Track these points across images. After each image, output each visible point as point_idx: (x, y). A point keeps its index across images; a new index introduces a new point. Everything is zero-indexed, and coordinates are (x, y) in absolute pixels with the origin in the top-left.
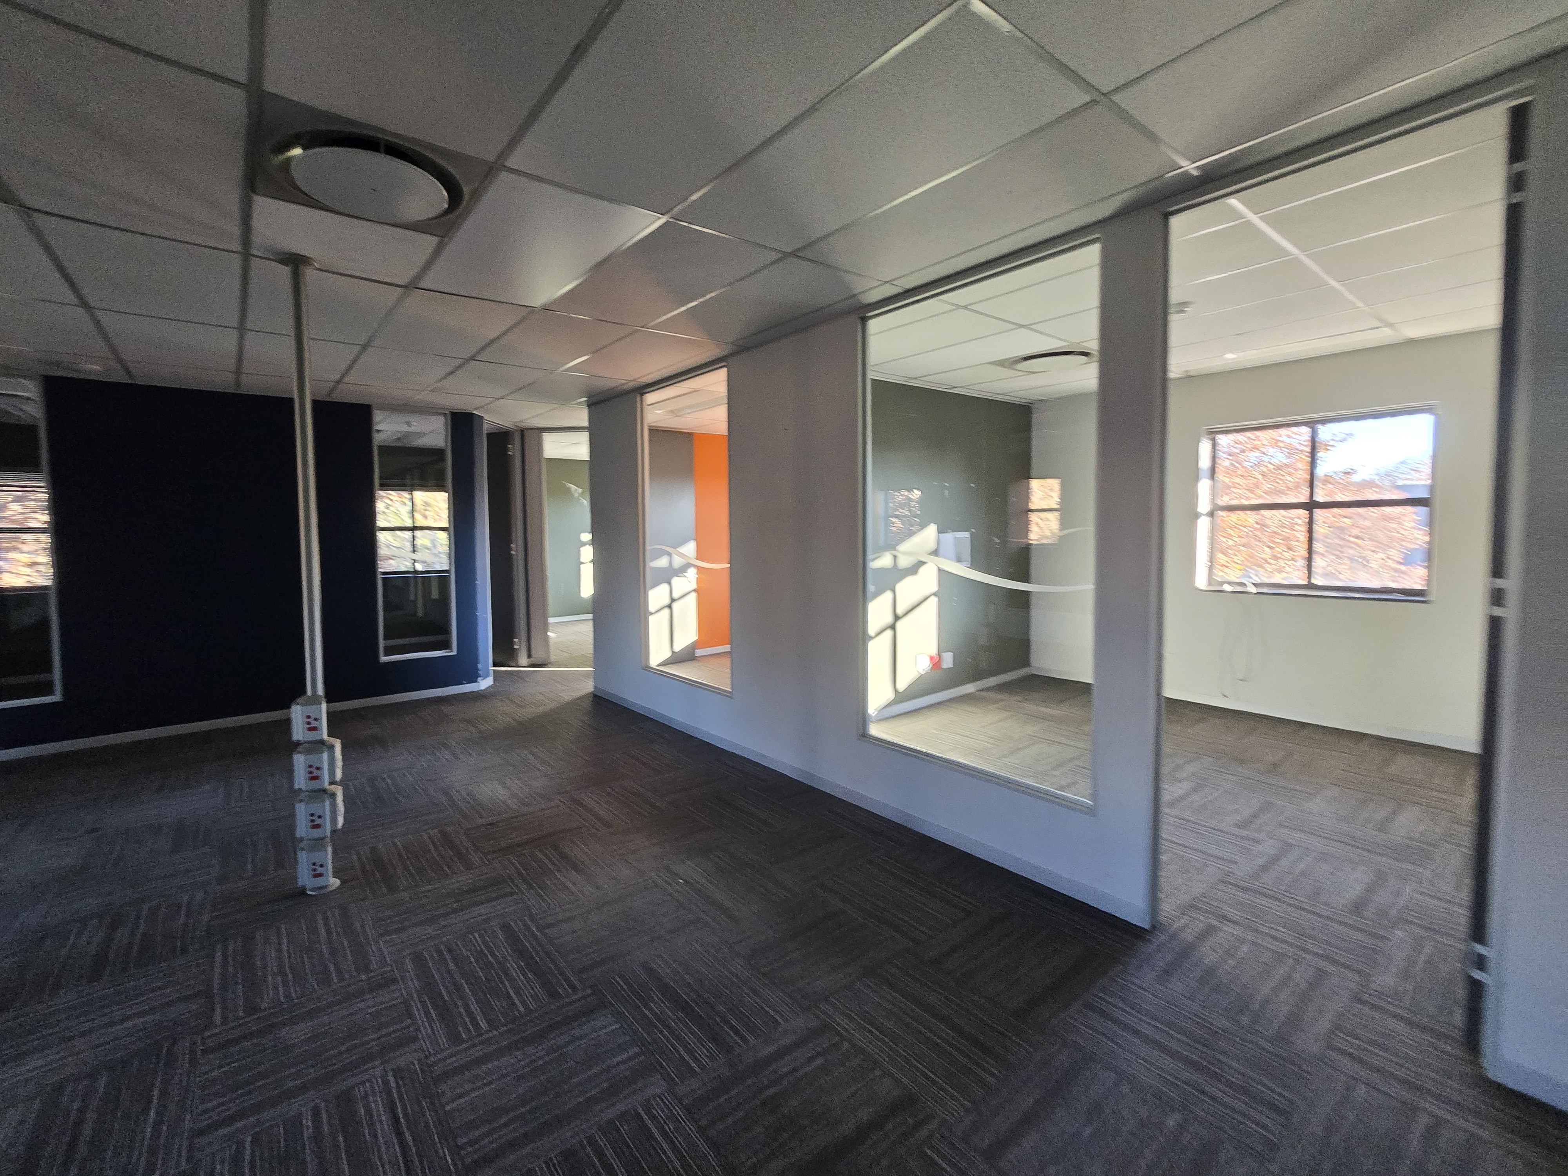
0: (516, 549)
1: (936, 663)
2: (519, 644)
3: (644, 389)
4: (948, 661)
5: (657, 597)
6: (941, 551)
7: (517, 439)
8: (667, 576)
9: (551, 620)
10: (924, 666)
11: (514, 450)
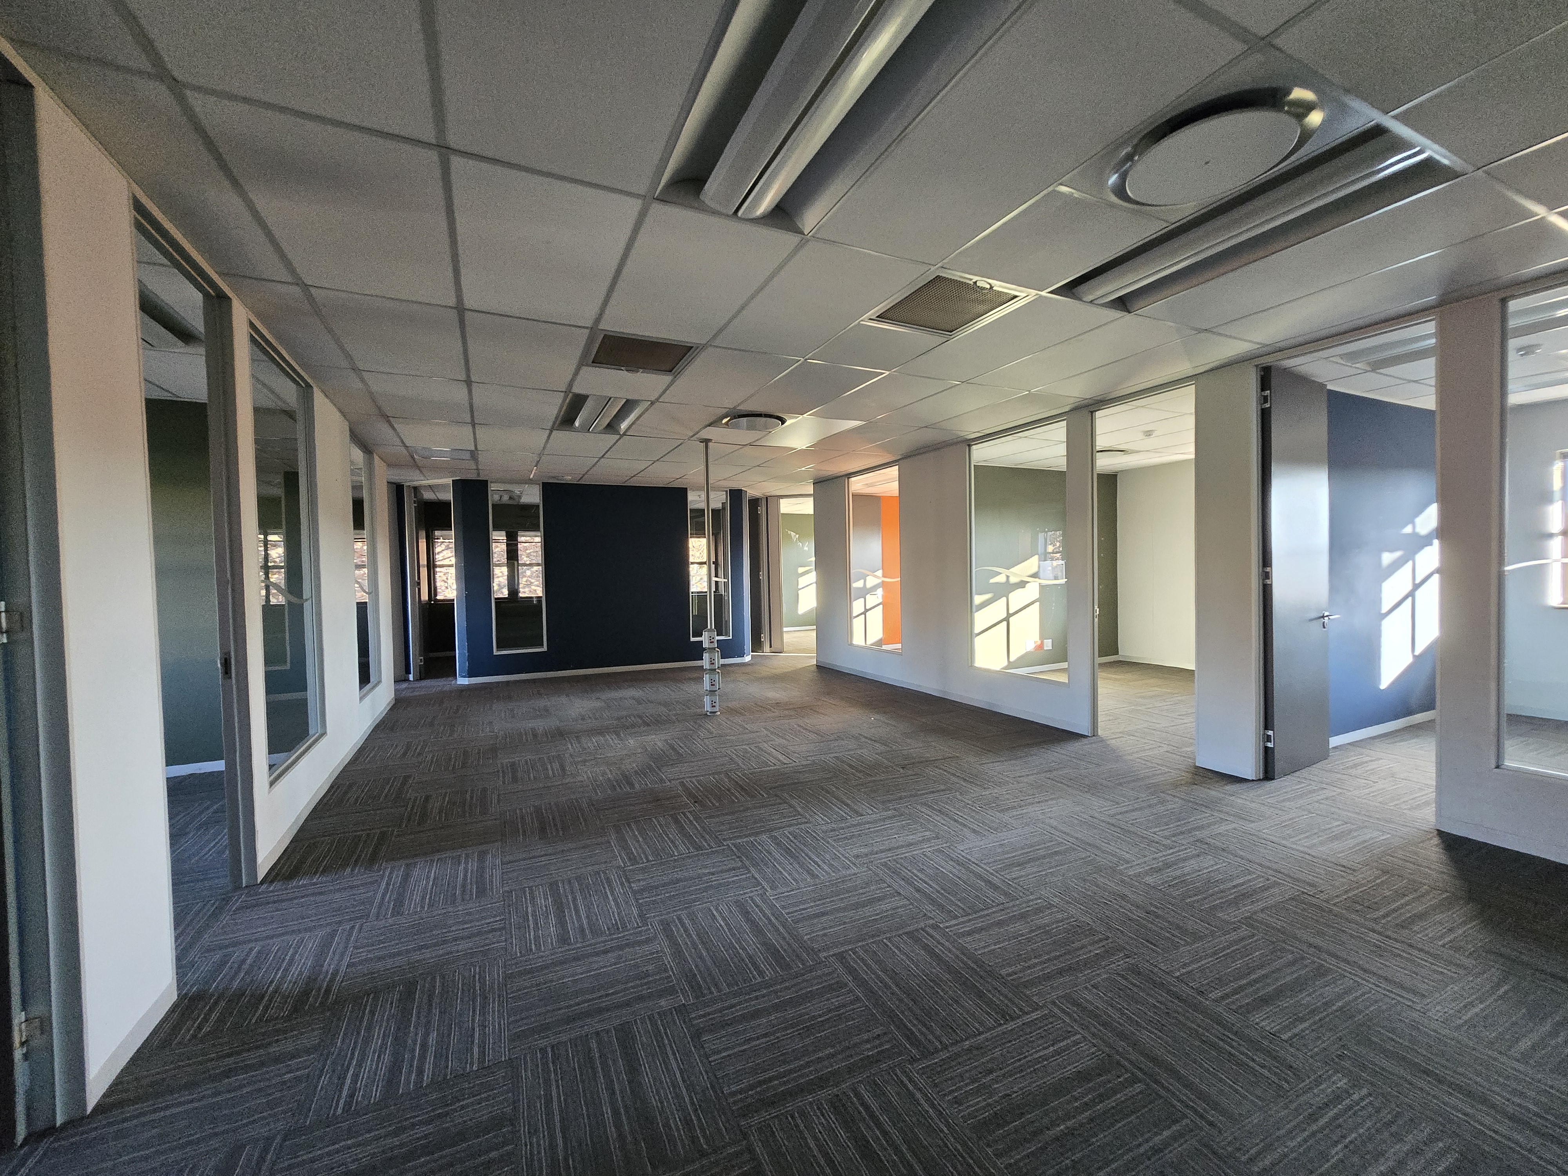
0: (763, 576)
1: (1040, 647)
2: (764, 638)
3: (849, 475)
4: (1048, 645)
5: (858, 606)
6: (1041, 574)
7: (764, 502)
8: (864, 592)
9: (785, 629)
10: (1030, 647)
11: (762, 510)
